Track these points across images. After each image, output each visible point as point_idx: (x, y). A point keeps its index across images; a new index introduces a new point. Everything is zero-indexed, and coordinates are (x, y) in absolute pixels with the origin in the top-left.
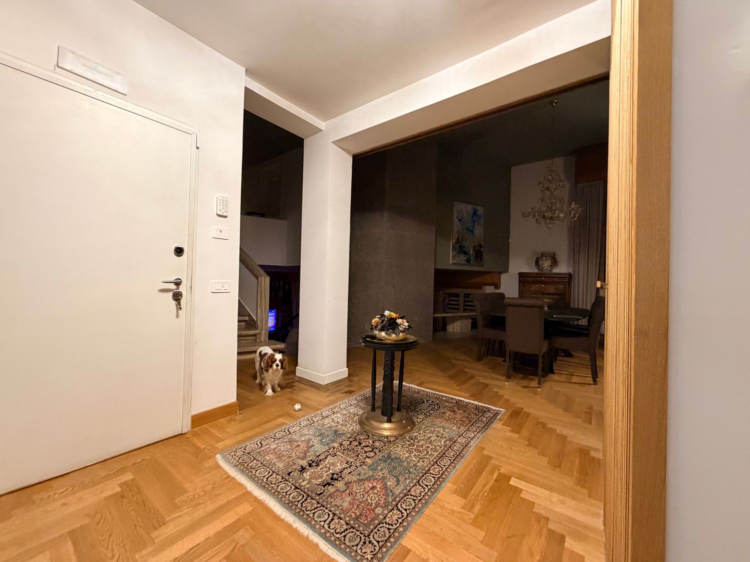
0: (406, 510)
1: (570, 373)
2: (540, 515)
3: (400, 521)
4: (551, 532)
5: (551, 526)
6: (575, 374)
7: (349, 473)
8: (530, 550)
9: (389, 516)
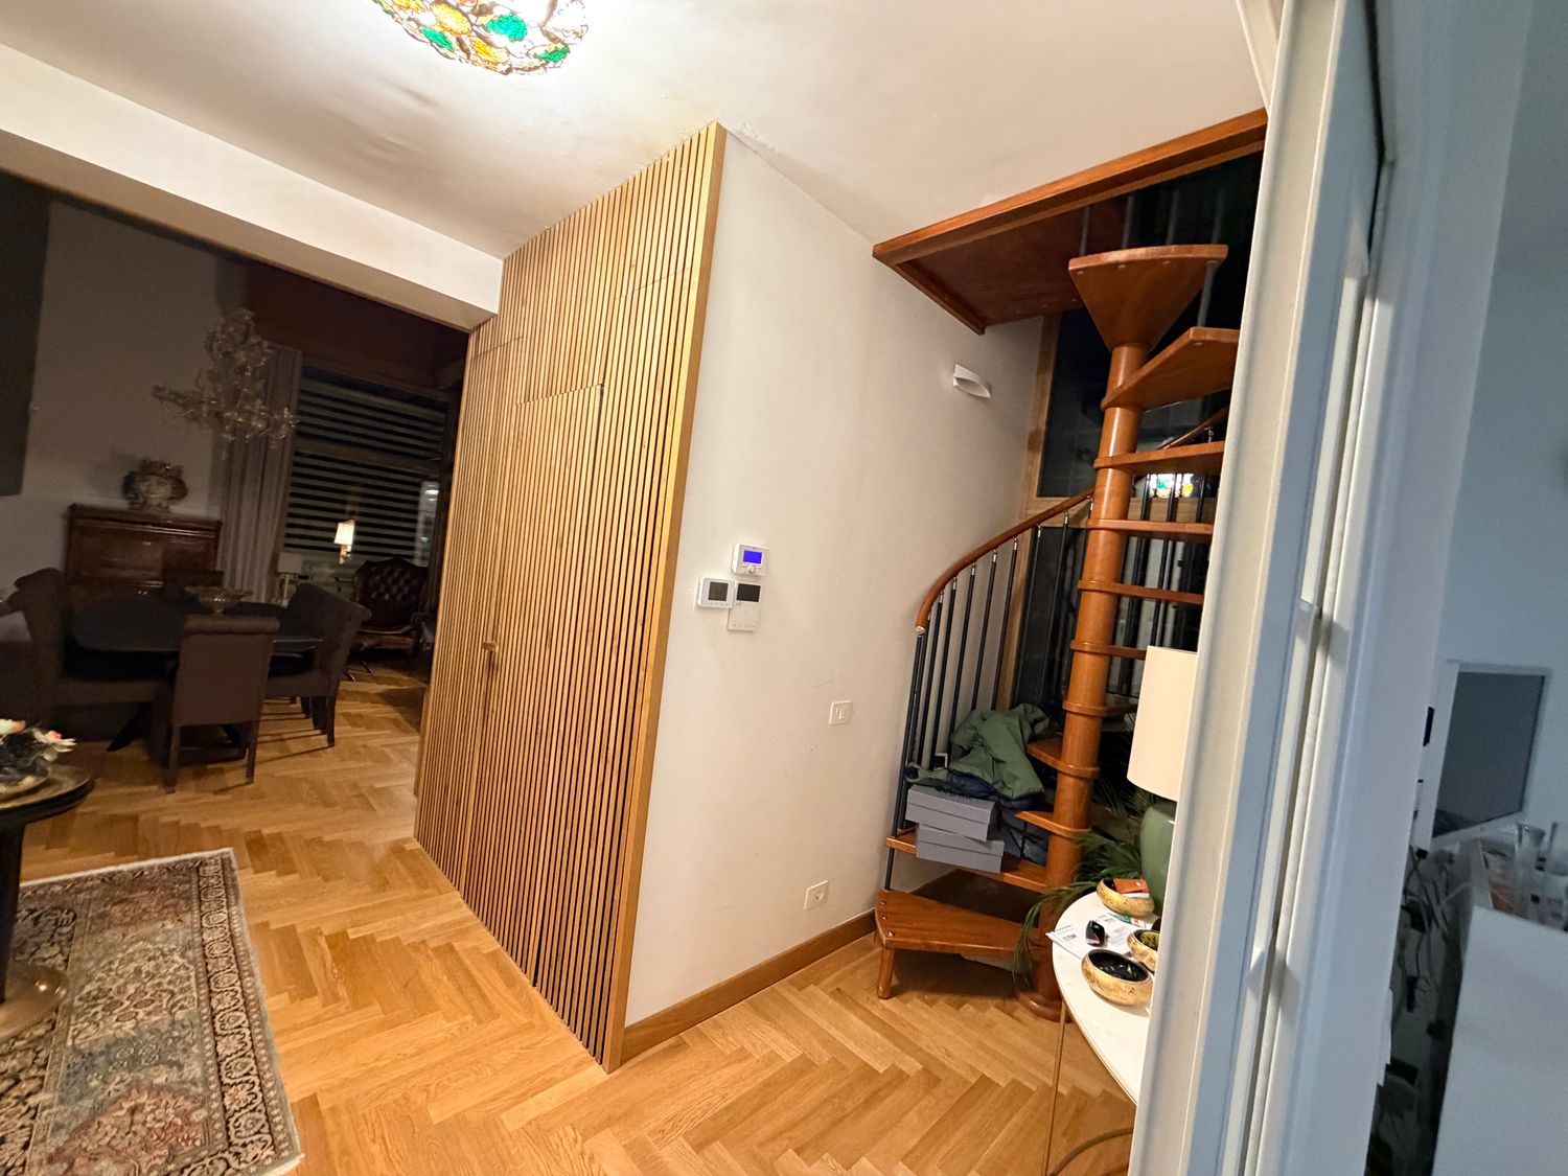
0: (247, 1075)
2: (414, 943)
3: (256, 1089)
5: (433, 944)
9: (228, 1103)
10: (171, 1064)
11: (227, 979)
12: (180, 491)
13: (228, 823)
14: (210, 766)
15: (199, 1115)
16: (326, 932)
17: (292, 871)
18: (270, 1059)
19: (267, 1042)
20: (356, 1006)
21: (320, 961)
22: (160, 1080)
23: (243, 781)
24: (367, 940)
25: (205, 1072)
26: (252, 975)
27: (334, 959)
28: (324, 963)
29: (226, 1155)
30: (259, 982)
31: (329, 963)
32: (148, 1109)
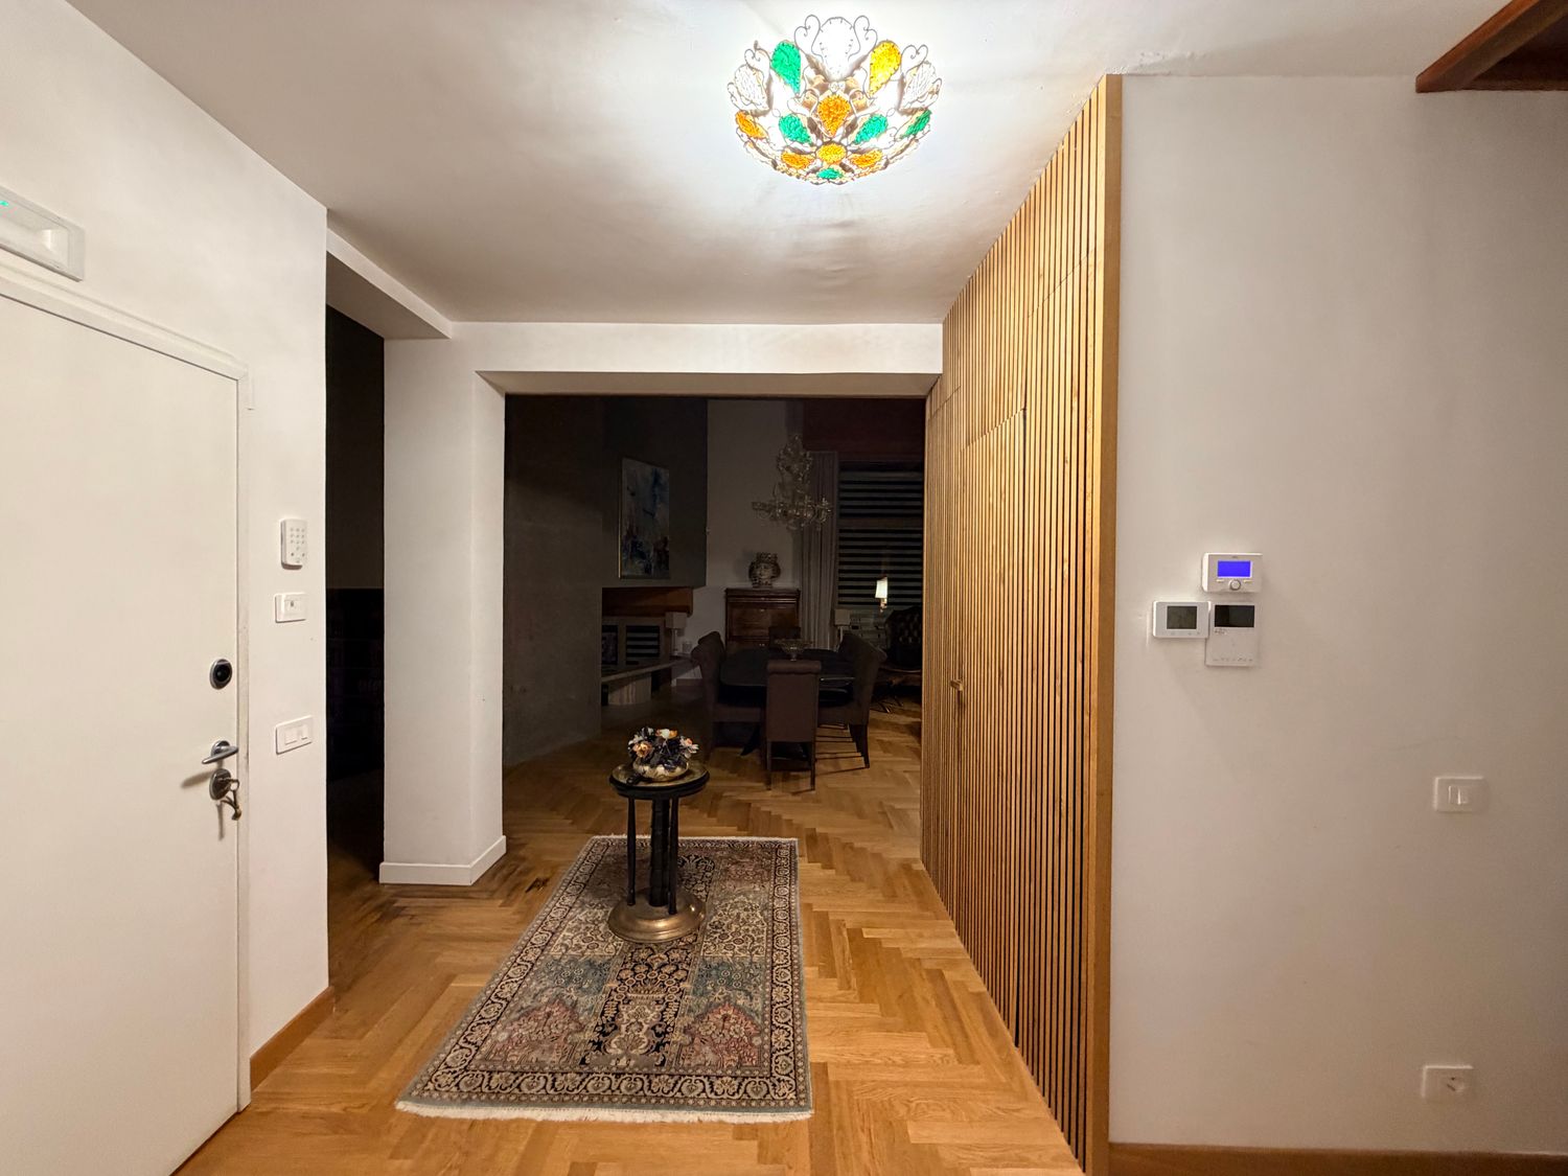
0: (786, 1023)
1: (834, 756)
2: (911, 958)
3: (791, 1038)
4: (929, 972)
5: (927, 965)
6: (840, 755)
7: (676, 1015)
8: (924, 998)
9: (773, 1040)
10: (748, 994)
11: (783, 941)
12: (777, 572)
13: (797, 819)
14: (793, 773)
15: (757, 1041)
16: (848, 926)
17: (831, 867)
18: (801, 1018)
19: (801, 1003)
20: (863, 998)
21: (841, 947)
22: (740, 1002)
23: (809, 788)
24: (876, 942)
25: (764, 1008)
26: (797, 943)
27: (852, 952)
28: (844, 952)
29: (768, 1082)
30: (802, 951)
31: (847, 952)
32: (732, 1021)
